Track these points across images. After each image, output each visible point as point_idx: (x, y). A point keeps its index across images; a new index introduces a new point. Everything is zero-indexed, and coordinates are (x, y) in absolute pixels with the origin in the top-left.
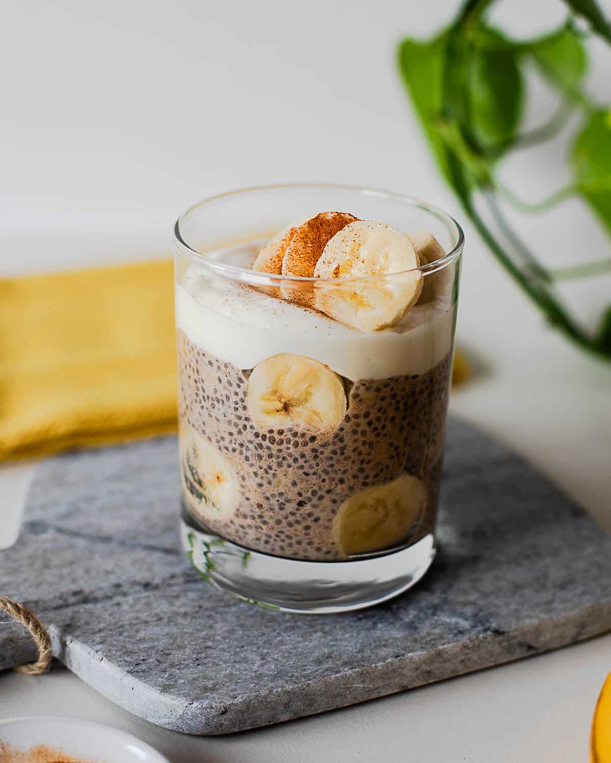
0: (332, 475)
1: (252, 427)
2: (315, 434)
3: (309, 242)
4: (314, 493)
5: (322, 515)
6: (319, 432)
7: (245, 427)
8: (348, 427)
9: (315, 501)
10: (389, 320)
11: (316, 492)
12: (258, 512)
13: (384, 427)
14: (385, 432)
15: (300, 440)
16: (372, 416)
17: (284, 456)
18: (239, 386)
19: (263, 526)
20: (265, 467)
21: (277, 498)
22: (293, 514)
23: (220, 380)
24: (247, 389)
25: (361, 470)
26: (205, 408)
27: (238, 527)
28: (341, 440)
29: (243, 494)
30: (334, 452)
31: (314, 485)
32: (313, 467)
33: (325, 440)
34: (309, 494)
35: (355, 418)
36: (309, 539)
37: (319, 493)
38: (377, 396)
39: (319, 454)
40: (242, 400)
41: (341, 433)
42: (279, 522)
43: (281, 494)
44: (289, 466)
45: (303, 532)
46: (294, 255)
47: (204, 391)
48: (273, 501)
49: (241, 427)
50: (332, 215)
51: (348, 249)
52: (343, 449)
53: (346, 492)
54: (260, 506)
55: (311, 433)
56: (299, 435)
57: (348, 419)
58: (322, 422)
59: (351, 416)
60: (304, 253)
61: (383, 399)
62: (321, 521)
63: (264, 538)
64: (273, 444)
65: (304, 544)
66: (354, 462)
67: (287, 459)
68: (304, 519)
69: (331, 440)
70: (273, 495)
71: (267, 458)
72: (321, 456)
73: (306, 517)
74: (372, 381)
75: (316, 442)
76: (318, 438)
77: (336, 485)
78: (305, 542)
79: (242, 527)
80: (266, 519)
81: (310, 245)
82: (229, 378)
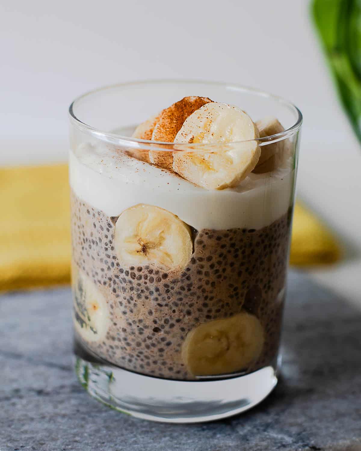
0: (181, 307)
1: (118, 264)
2: (167, 272)
3: (174, 119)
4: (166, 321)
5: (174, 341)
6: (170, 270)
7: (113, 264)
8: (194, 267)
9: (167, 328)
10: (228, 181)
11: (168, 321)
12: (122, 335)
13: (224, 270)
14: (225, 274)
15: (155, 276)
16: (214, 260)
17: (142, 289)
18: (108, 230)
19: (127, 348)
20: (128, 298)
21: (137, 324)
22: (150, 338)
23: (95, 225)
24: (115, 233)
25: (205, 305)
26: (85, 248)
27: (108, 348)
28: (188, 278)
29: (112, 320)
30: (182, 288)
31: (166, 314)
32: (165, 300)
33: (175, 278)
34: (163, 322)
35: (199, 261)
36: (163, 360)
37: (171, 322)
38: (218, 244)
39: (170, 289)
40: (111, 242)
41: (188, 273)
42: (139, 344)
43: (140, 321)
44: (147, 298)
45: (158, 354)
46: (162, 129)
47: (84, 234)
48: (134, 327)
49: (110, 264)
50: (195, 99)
51: (202, 124)
52: (190, 286)
53: (192, 322)
54: (124, 330)
55: (164, 271)
56: (154, 272)
57: (193, 261)
58: (173, 262)
59: (196, 259)
60: (169, 127)
61: (223, 247)
62: (172, 345)
63: (128, 357)
64: (134, 279)
65: (159, 364)
66: (198, 297)
67: (144, 292)
68: (159, 342)
69: (180, 278)
70: (134, 322)
71: (130, 291)
72: (172, 291)
73: (160, 341)
74: (214, 231)
75: (167, 279)
76: (169, 276)
77: (184, 316)
78: (159, 362)
79: (111, 347)
80: (129, 341)
81: (175, 122)
82: (101, 223)
